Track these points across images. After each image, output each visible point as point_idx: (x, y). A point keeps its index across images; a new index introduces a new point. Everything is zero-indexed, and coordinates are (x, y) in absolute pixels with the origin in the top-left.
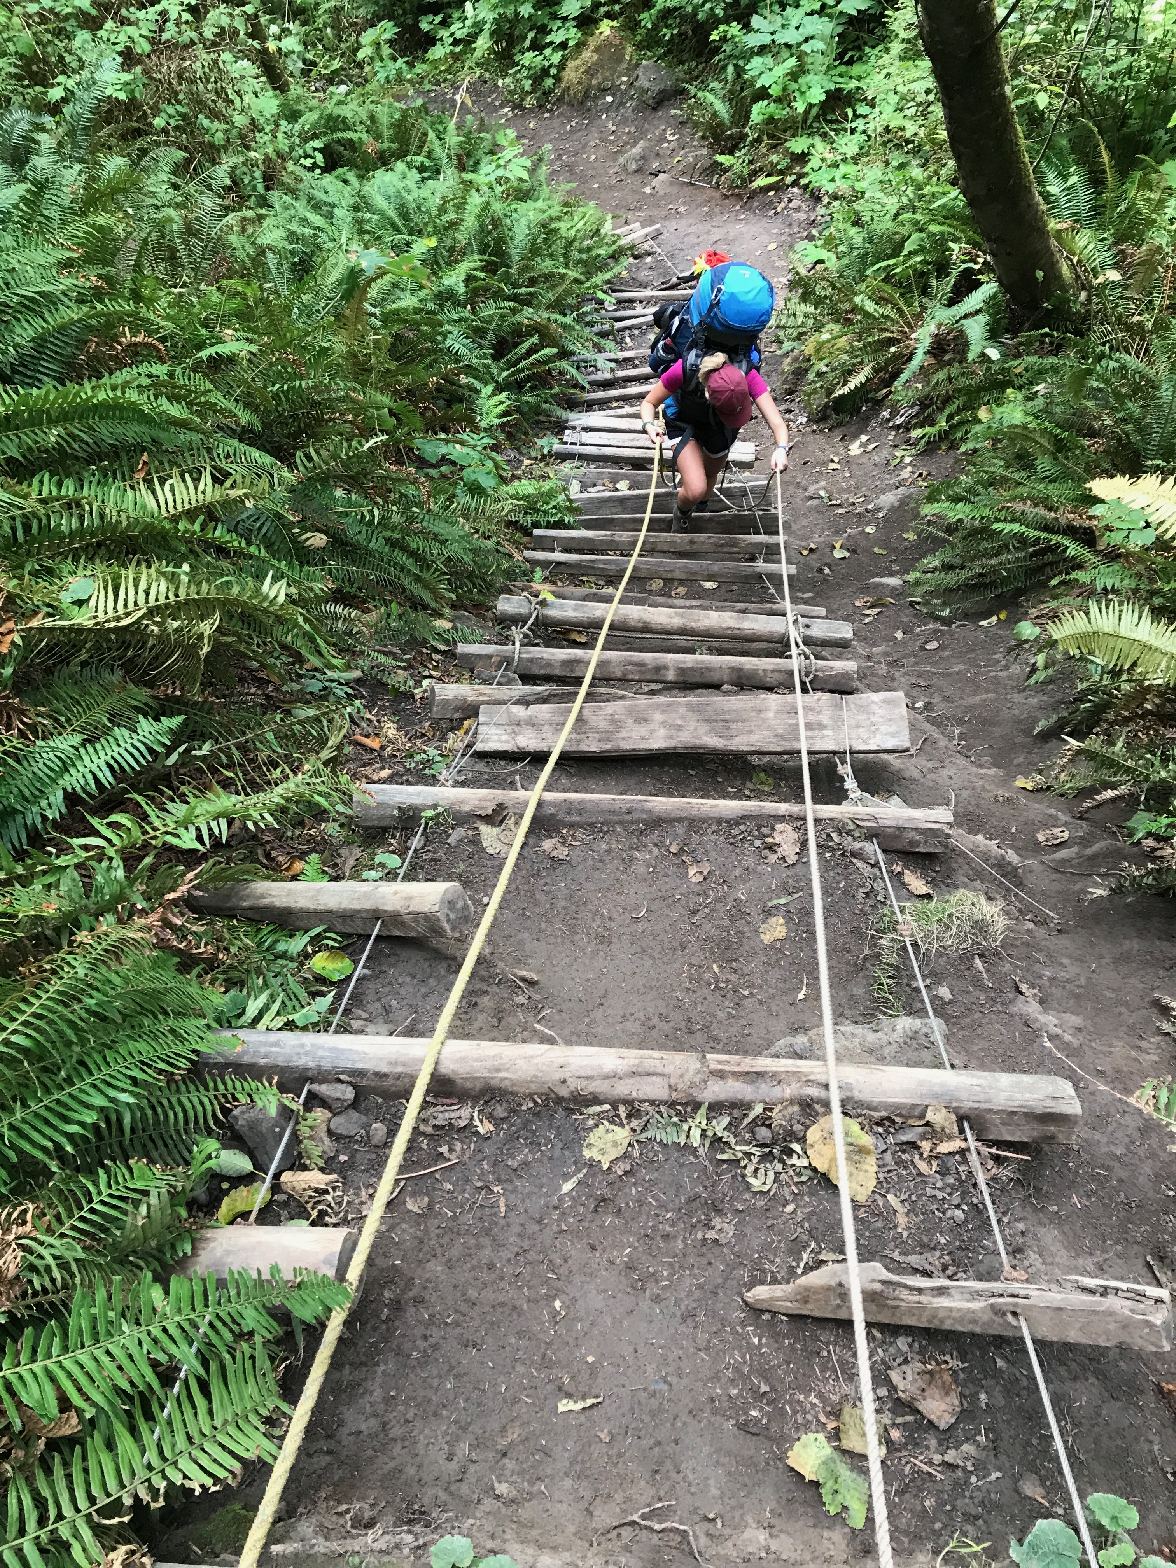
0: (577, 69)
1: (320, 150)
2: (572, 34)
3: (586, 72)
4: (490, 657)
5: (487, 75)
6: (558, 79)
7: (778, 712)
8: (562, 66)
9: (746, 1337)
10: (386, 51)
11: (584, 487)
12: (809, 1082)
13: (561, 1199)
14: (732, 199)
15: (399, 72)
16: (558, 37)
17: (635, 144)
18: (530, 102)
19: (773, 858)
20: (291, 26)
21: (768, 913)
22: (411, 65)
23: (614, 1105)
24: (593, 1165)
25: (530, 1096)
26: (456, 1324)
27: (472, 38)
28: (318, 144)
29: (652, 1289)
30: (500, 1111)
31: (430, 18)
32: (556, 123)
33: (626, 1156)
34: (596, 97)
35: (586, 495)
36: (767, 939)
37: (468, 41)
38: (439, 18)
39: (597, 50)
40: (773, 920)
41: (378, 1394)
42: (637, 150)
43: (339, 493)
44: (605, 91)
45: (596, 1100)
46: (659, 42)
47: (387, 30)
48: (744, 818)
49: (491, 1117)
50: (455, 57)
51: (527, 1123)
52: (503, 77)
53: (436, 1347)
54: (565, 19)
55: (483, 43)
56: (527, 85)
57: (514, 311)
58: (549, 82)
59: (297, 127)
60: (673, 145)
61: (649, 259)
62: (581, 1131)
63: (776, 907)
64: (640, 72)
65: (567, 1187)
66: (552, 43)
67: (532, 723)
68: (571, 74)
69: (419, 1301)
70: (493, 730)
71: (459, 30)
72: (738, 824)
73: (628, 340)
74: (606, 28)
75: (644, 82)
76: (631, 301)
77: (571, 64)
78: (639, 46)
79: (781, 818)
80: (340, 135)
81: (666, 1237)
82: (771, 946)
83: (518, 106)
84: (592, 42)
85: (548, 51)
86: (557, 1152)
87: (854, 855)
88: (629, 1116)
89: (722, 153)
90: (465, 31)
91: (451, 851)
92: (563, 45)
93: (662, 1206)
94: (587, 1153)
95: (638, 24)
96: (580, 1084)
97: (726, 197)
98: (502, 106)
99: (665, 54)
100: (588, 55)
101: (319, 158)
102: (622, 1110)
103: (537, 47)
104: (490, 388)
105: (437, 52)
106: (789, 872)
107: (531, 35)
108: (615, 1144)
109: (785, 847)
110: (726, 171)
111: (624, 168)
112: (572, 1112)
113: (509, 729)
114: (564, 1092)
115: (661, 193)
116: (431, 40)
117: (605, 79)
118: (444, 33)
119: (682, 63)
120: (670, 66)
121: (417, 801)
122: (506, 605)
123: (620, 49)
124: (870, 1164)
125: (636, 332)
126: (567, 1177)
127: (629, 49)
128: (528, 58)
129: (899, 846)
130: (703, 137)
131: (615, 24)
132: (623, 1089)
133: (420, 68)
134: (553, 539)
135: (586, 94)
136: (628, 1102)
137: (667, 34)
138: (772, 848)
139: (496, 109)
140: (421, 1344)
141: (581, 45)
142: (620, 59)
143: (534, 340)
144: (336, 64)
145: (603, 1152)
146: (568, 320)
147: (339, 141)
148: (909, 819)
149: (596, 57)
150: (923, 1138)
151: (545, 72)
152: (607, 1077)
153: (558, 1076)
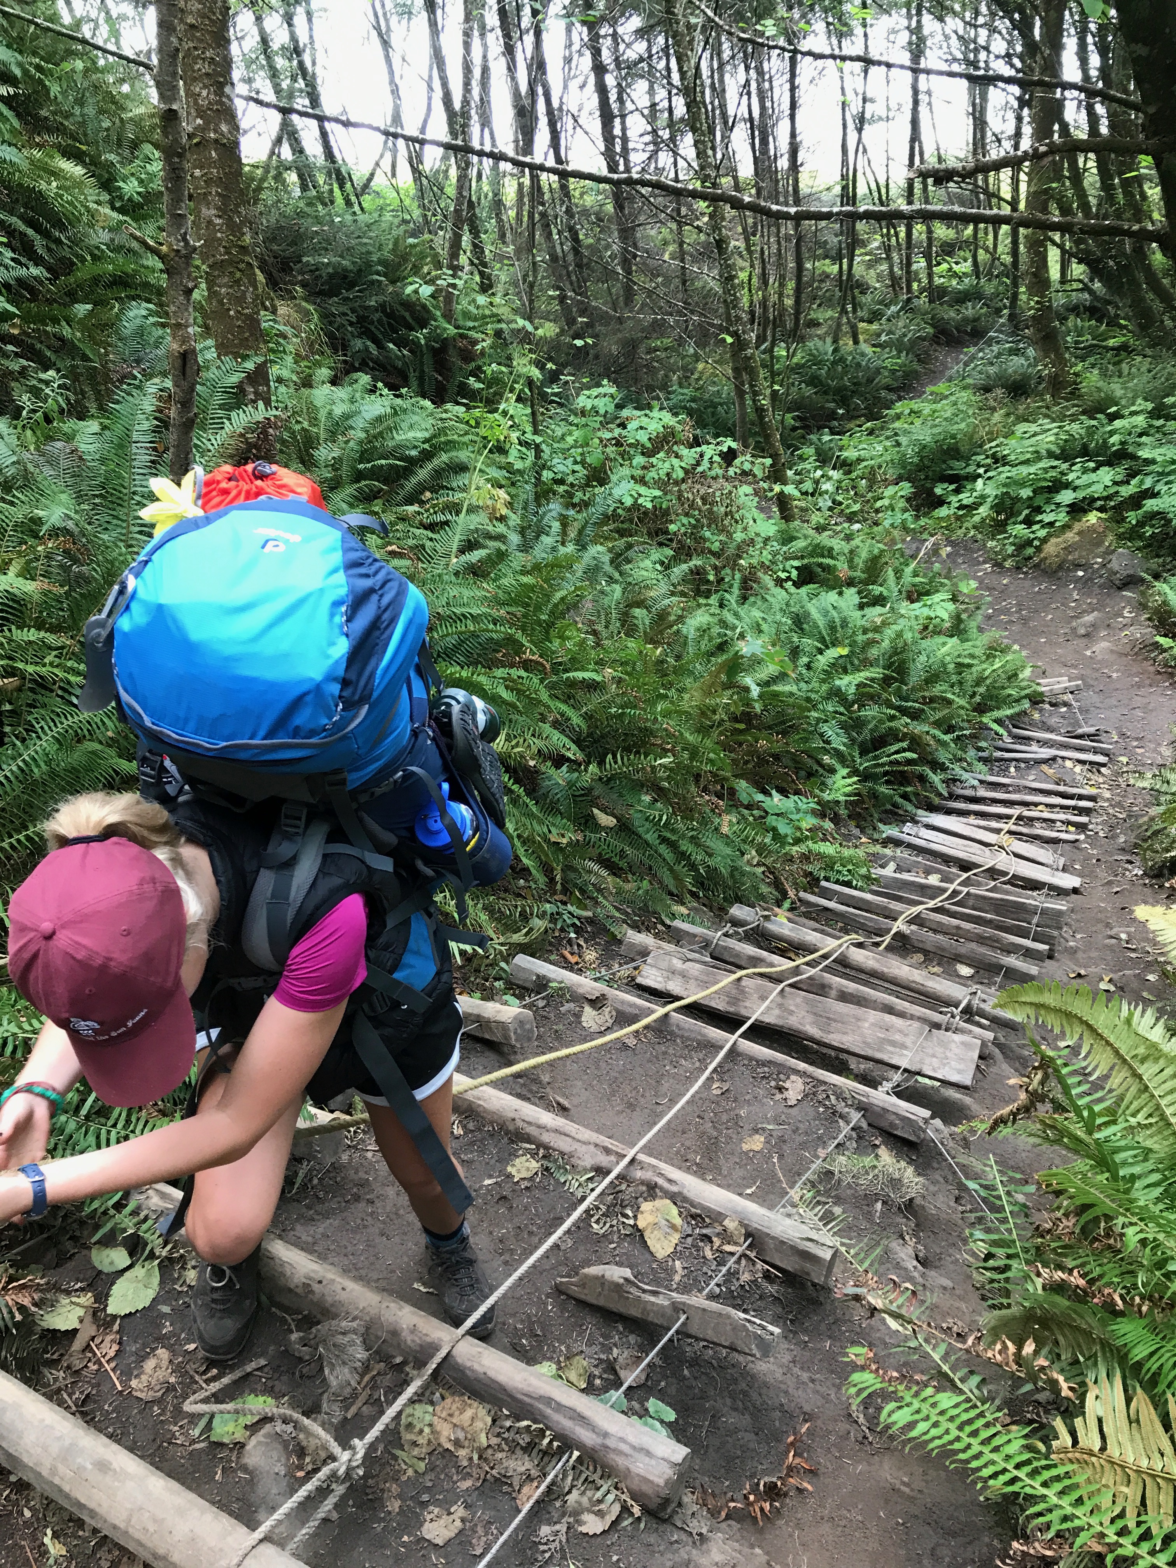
0: (1057, 545)
1: (797, 568)
2: (1062, 517)
3: (1065, 549)
4: (695, 936)
5: (979, 536)
6: (1039, 549)
7: (872, 1024)
8: (1044, 541)
9: (545, 1304)
10: (902, 504)
11: (899, 869)
12: (661, 1175)
13: (481, 1187)
14: (1165, 676)
15: (904, 522)
16: (1047, 518)
17: (1089, 613)
18: (1008, 564)
19: (778, 1096)
20: (831, 473)
21: (756, 1131)
22: (917, 518)
23: (538, 1147)
24: (510, 1176)
25: (491, 1123)
26: (384, 1222)
27: (975, 506)
28: (796, 563)
29: (506, 1257)
30: (471, 1126)
31: (946, 485)
32: (1028, 583)
33: (531, 1179)
34: (1068, 569)
35: (898, 875)
36: (745, 1147)
37: (970, 508)
38: (953, 487)
39: (1079, 533)
40: (757, 1137)
41: (321, 1230)
42: (1089, 618)
43: (647, 798)
44: (1078, 566)
45: (528, 1139)
46: (1141, 537)
47: (906, 488)
48: (770, 1063)
49: (464, 1127)
50: (958, 518)
51: (484, 1139)
52: (993, 539)
53: (365, 1227)
54: (1058, 505)
55: (983, 511)
56: (1010, 549)
57: (892, 718)
58: (1030, 551)
59: (785, 549)
60: (1125, 621)
61: (1064, 709)
62: (514, 1155)
63: (763, 1129)
64: (1114, 557)
65: (487, 1182)
66: (1041, 521)
67: (684, 975)
68: (1051, 548)
69: (371, 1202)
70: (654, 971)
71: (966, 498)
72: (764, 1065)
73: (1012, 770)
74: (1093, 518)
75: (1115, 565)
76: (1029, 739)
77: (1053, 540)
78: (1120, 537)
79: (797, 1072)
80: (821, 560)
81: (531, 1233)
82: (746, 1153)
83: (998, 565)
84: (1077, 526)
85: (1035, 527)
86: (493, 1162)
87: (841, 1116)
88: (544, 1157)
89: (1166, 636)
90: (971, 500)
91: (560, 1016)
92: (1051, 524)
93: (537, 1215)
94: (509, 1169)
95: (1124, 519)
96: (521, 1124)
97: (1159, 673)
98: (984, 562)
99: (1145, 547)
100: (1070, 536)
101: (794, 574)
102: (541, 1152)
103: (1028, 522)
104: (846, 771)
105: (943, 512)
106: (786, 1110)
107: (1026, 512)
108: (528, 1169)
109: (791, 1092)
110: (1165, 651)
111: (1074, 630)
112: (513, 1142)
113: (665, 974)
114: (511, 1128)
115: (1100, 657)
116: (941, 502)
117: (1080, 557)
118: (954, 499)
119: (1158, 556)
120: (1146, 558)
121: (551, 975)
122: (738, 911)
123: (1102, 536)
124: (675, 1238)
125: (1023, 765)
126: (490, 1177)
127: (1110, 537)
128: (1018, 530)
129: (884, 1124)
130: (1149, 619)
131: (1103, 515)
132: (546, 1138)
133: (923, 522)
134: (836, 892)
135: (1060, 567)
136: (547, 1148)
137: (1148, 531)
138: (781, 1089)
139: (979, 563)
140: (359, 1221)
141: (1066, 527)
142: (1100, 543)
143: (905, 745)
144: (856, 507)
145: (519, 1171)
146: (947, 738)
147: (820, 565)
148: (894, 1105)
149: (1077, 538)
150: (718, 1235)
151: (1029, 543)
152: (539, 1127)
153: (511, 1115)
